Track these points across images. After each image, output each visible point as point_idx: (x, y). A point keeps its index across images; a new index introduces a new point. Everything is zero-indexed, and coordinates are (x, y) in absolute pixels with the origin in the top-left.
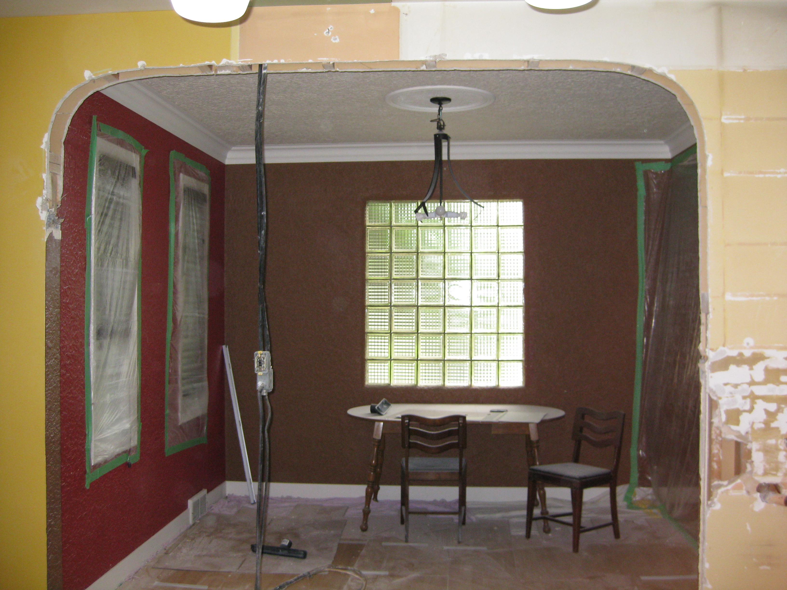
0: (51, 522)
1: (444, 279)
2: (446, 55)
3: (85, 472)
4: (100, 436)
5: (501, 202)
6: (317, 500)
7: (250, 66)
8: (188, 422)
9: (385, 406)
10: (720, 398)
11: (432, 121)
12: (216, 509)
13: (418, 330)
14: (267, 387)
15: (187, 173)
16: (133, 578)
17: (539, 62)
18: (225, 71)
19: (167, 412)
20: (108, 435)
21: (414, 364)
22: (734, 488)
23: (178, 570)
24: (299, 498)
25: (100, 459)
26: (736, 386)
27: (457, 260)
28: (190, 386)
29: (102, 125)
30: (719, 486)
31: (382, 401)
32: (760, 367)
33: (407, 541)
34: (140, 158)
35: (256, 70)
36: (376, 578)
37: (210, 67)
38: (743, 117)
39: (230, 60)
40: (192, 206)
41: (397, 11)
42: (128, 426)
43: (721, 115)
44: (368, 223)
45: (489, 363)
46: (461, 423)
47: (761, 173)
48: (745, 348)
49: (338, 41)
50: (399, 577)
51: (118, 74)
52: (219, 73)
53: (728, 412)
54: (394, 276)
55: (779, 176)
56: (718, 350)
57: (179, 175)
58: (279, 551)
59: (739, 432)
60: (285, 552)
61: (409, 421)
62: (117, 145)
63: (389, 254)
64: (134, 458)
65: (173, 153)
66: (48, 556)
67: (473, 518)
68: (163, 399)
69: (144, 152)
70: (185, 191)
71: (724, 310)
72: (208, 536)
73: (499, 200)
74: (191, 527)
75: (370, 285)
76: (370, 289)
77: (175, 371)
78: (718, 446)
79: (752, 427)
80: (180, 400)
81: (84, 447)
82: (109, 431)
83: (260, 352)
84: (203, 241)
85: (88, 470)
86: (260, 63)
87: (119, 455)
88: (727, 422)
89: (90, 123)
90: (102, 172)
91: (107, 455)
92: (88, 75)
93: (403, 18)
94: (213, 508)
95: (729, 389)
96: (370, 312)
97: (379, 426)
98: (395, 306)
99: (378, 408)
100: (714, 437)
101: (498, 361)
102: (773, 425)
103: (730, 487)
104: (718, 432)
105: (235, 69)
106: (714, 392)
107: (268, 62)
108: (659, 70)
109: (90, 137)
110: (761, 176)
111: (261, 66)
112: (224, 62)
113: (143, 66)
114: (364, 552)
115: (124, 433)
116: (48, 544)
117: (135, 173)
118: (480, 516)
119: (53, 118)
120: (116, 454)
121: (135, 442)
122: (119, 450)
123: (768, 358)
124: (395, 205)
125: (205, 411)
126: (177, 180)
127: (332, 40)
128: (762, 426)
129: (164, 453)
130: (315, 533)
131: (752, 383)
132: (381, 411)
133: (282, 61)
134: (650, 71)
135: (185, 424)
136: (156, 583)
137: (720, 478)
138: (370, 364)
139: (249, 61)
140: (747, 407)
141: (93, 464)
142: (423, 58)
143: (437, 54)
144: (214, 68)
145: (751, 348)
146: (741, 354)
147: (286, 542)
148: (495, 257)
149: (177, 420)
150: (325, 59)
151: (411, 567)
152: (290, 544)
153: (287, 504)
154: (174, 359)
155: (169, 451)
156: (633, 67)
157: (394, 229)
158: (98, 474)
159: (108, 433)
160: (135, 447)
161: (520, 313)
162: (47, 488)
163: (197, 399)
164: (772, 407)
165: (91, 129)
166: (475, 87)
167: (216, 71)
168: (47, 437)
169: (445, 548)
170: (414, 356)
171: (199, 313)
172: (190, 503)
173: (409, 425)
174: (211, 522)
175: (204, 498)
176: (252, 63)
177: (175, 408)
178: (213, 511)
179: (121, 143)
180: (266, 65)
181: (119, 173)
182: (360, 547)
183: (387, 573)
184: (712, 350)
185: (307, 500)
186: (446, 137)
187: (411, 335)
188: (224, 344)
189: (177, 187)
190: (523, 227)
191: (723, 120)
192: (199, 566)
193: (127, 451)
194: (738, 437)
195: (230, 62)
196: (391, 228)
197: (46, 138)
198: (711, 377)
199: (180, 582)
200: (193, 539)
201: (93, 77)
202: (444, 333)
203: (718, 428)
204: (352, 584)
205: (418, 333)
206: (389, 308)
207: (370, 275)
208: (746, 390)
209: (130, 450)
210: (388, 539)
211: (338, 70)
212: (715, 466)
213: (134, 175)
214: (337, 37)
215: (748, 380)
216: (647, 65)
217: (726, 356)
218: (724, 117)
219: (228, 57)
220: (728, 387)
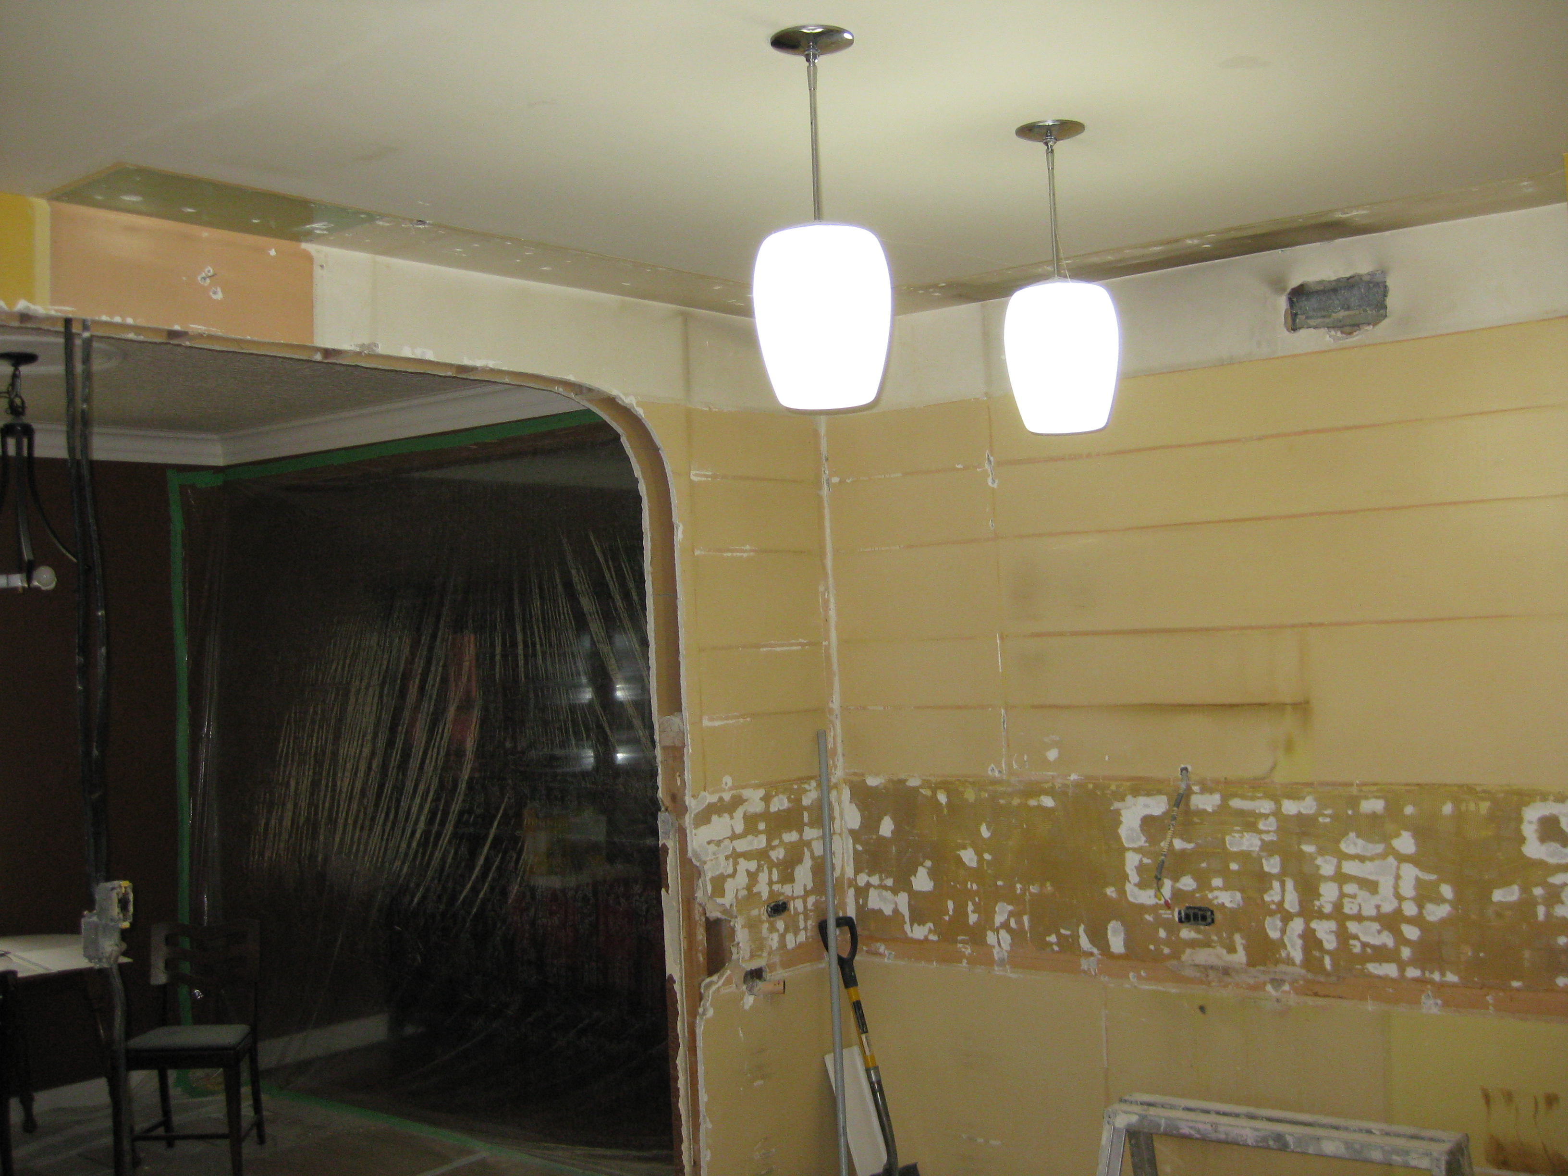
2: (376, 345)
10: (705, 863)
22: (724, 983)
26: (719, 843)
30: (711, 984)
32: (739, 813)
38: (710, 473)
39: (34, 304)
41: (308, 257)
43: (690, 470)
47: (729, 551)
48: (724, 790)
49: (219, 296)
53: (713, 879)
55: (745, 555)
56: (697, 797)
59: (723, 905)
71: (703, 741)
78: (702, 929)
79: (736, 897)
88: (712, 893)
93: (318, 272)
95: (712, 848)
100: (697, 917)
102: (755, 890)
103: (720, 983)
104: (701, 909)
108: (626, 400)
110: (729, 554)
112: (21, 305)
123: (746, 800)
127: (211, 293)
128: (745, 892)
131: (734, 837)
133: (130, 321)
134: (612, 399)
139: (69, 311)
140: (730, 870)
142: (346, 346)
143: (367, 342)
145: (731, 789)
146: (721, 799)
150: (202, 327)
164: (753, 865)
176: (76, 316)
184: (691, 798)
191: (693, 478)
194: (723, 912)
195: (32, 307)
198: (695, 836)
203: (701, 904)
208: (728, 846)
214: (219, 290)
215: (729, 834)
216: (612, 391)
217: (707, 803)
218: (693, 472)
219: (30, 298)
220: (712, 845)
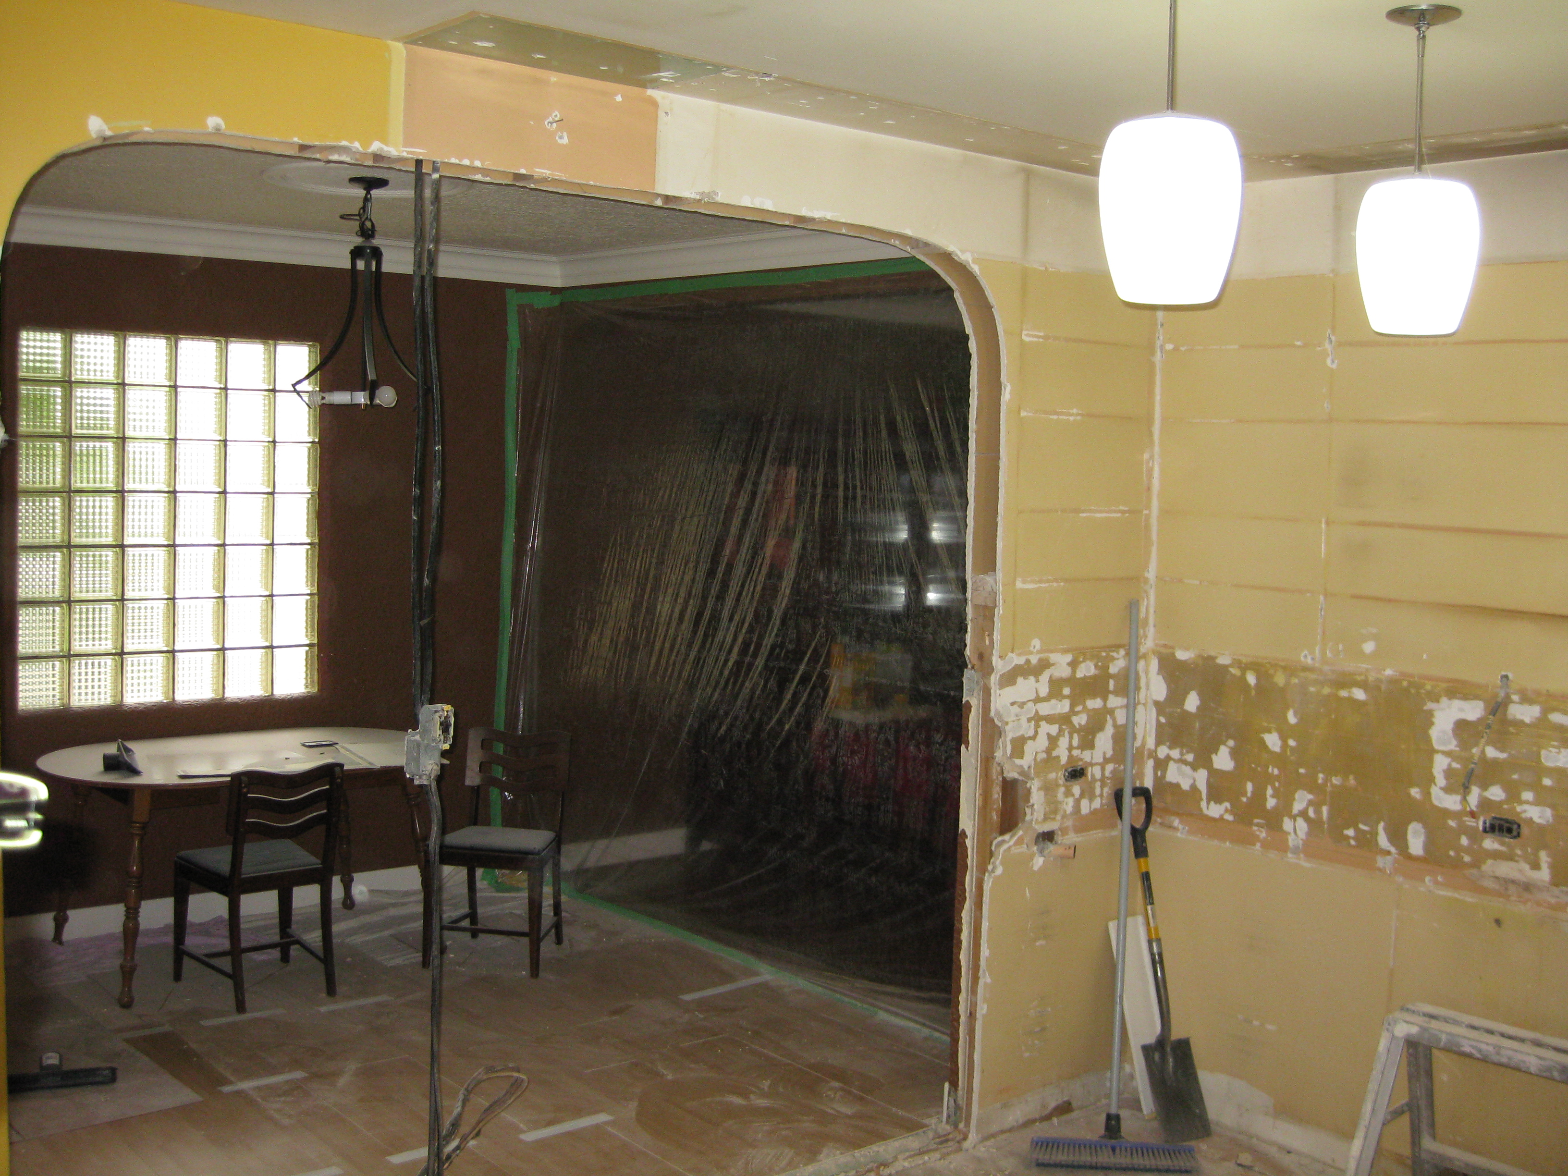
2: (716, 194)
10: (1007, 723)
11: (343, 217)
21: (116, 661)
22: (1015, 843)
26: (1022, 705)
30: (1002, 843)
32: (1045, 677)
38: (1041, 334)
39: (387, 145)
41: (654, 104)
43: (1022, 329)
47: (1055, 413)
48: (1031, 653)
49: (565, 141)
53: (1013, 740)
55: (1072, 418)
56: (1004, 658)
59: (1021, 766)
61: (249, 784)
71: (1014, 603)
79: (1035, 759)
86: (434, 160)
88: (1011, 754)
92: (95, 125)
93: (662, 119)
95: (1015, 710)
101: (272, 648)
102: (1054, 754)
103: (1012, 843)
104: (999, 769)
106: (999, 716)
107: (453, 161)
108: (962, 256)
110: (1055, 417)
112: (376, 146)
113: (217, 127)
123: (1053, 665)
127: (557, 138)
128: (1044, 755)
131: (1038, 700)
132: (131, 761)
133: (478, 164)
139: (420, 153)
140: (1031, 733)
142: (687, 194)
143: (707, 191)
145: (1039, 652)
146: (1028, 661)
150: (546, 171)
164: (1054, 729)
173: (248, 792)
176: (425, 158)
184: (998, 659)
191: (1025, 338)
194: (1020, 774)
195: (386, 148)
198: (998, 696)
201: (106, 133)
203: (999, 764)
208: (1031, 709)
212: (995, 816)
214: (565, 134)
215: (1033, 696)
216: (951, 247)
217: (1013, 665)
218: (1024, 333)
219: (384, 141)
220: (1016, 706)
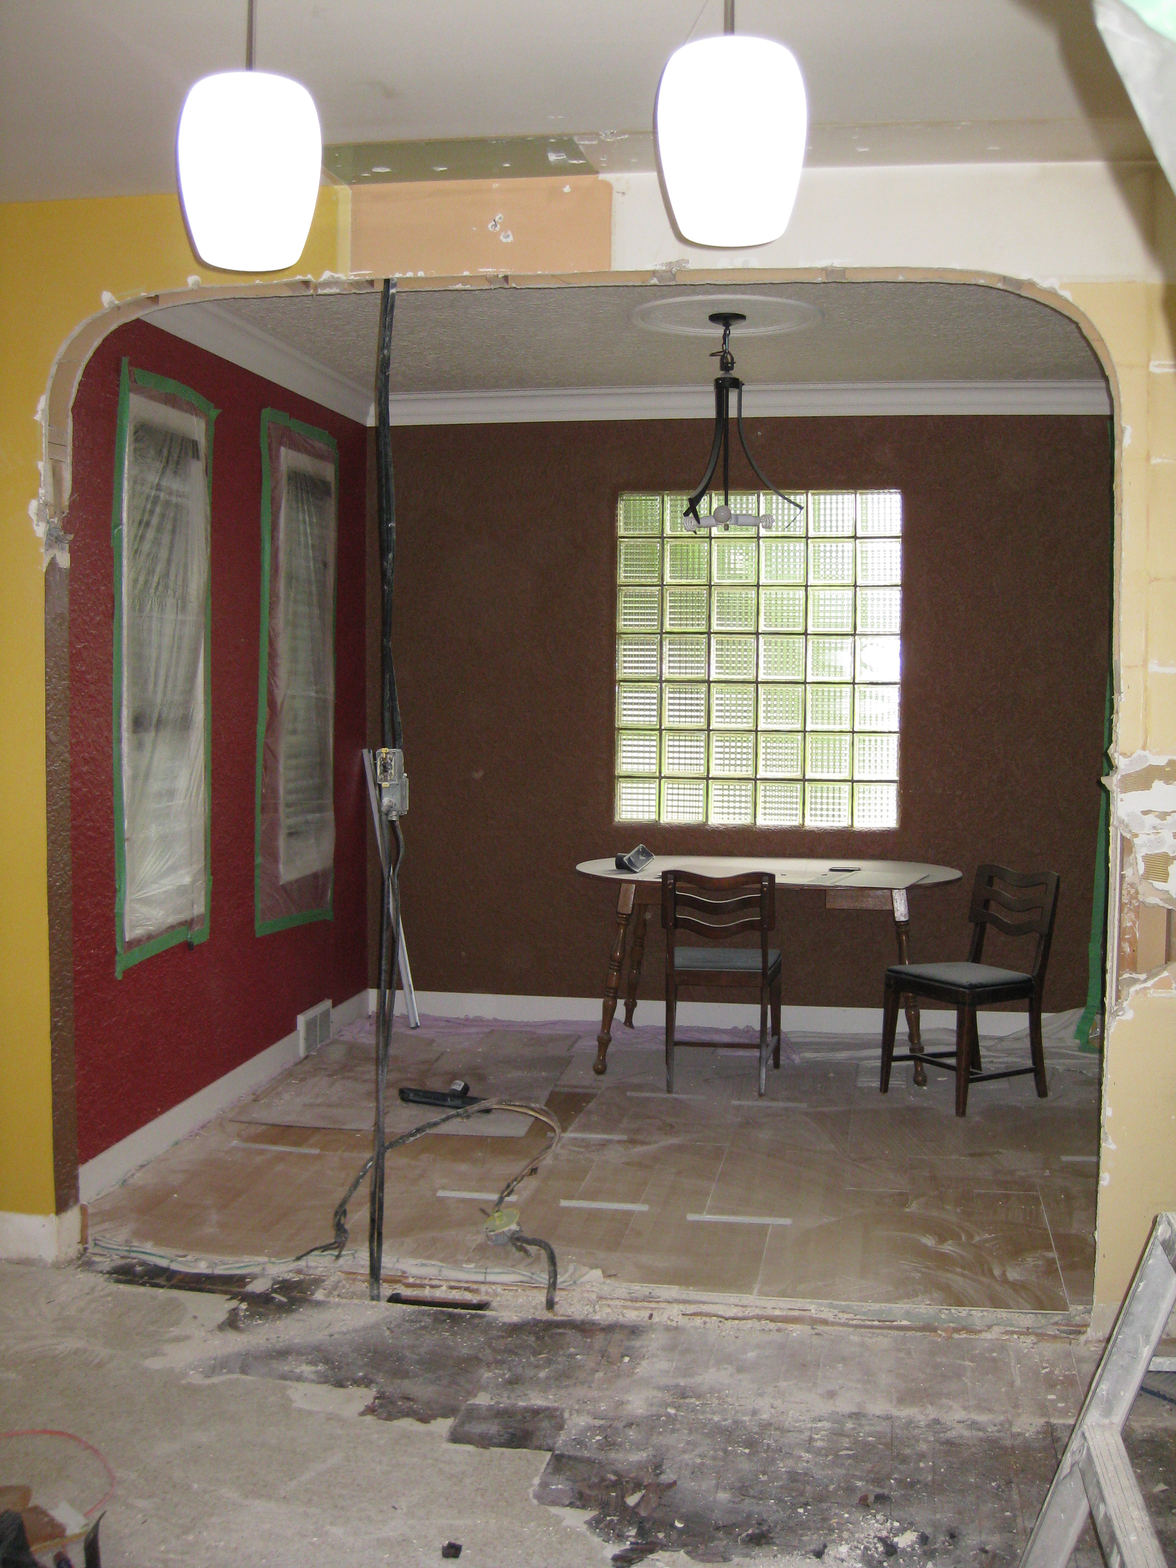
0: (58, 1021)
1: (757, 634)
3: (115, 952)
4: (141, 893)
5: (861, 494)
6: (527, 1024)
7: (371, 283)
8: (296, 881)
9: (642, 858)
10: (1136, 836)
11: (713, 355)
12: (348, 1037)
13: (709, 725)
14: (398, 807)
15: (294, 445)
16: (197, 1134)
17: (844, 270)
18: (331, 288)
19: (259, 860)
20: (154, 893)
21: (703, 785)
22: (1156, 986)
23: (274, 1125)
24: (496, 1020)
25: (139, 932)
26: (1163, 815)
27: (782, 599)
28: (300, 819)
29: (137, 371)
30: (1135, 981)
31: (636, 849)
33: (669, 1091)
34: (207, 424)
35: (380, 287)
36: (604, 1144)
37: (306, 283)
39: (336, 272)
40: (303, 504)
41: (608, 186)
42: (187, 880)
43: (1149, 360)
44: (621, 532)
45: (837, 785)
46: (765, 886)
49: (511, 239)
50: (643, 1143)
51: (157, 296)
52: (320, 292)
53: (1147, 858)
54: (667, 628)
56: (1134, 756)
57: (278, 450)
58: (446, 1100)
59: (1167, 893)
60: (458, 1102)
61: (675, 881)
62: (166, 404)
63: (658, 588)
64: (200, 935)
65: (267, 414)
66: (53, 1076)
67: (796, 1059)
68: (252, 838)
69: (214, 413)
70: (289, 478)
71: (1146, 689)
72: (329, 1076)
73: (859, 491)
74: (300, 1063)
75: (625, 644)
76: (625, 650)
77: (274, 791)
78: (1132, 915)
80: (282, 842)
81: (112, 910)
82: (156, 886)
83: (384, 750)
84: (325, 565)
85: (119, 949)
86: (384, 277)
87: (172, 927)
88: (1146, 876)
89: (118, 371)
90: (139, 454)
91: (151, 925)
92: (107, 298)
93: (617, 198)
94: (343, 1033)
95: (1151, 819)
96: (625, 692)
97: (627, 890)
98: (667, 681)
99: (629, 859)
100: (1125, 900)
101: (853, 781)
103: (1149, 984)
104: (1132, 891)
105: (346, 286)
106: (1127, 826)
107: (398, 275)
108: (1044, 284)
109: (117, 394)
111: (387, 282)
112: (326, 275)
113: (196, 283)
114: (592, 1105)
115: (182, 891)
116: (53, 1057)
117: (197, 450)
118: (809, 1055)
119: (53, 369)
120: (168, 925)
121: (200, 907)
122: (172, 920)
124: (671, 500)
125: (329, 863)
126: (274, 457)
127: (501, 238)
129: (253, 931)
130: (514, 1074)
132: (636, 867)
133: (421, 274)
134: (1031, 284)
135: (290, 883)
136: (235, 1142)
137: (1134, 968)
138: (624, 785)
139: (366, 274)
141: (127, 940)
142: (650, 267)
143: (674, 260)
144: (311, 285)
147: (458, 1086)
148: (849, 593)
149: (277, 877)
150: (490, 270)
151: (669, 1129)
152: (466, 1088)
153: (473, 1030)
154: (270, 768)
155: (263, 927)
156: (1005, 279)
157: (668, 542)
158: (136, 957)
159: (154, 890)
160: (201, 917)
161: (893, 695)
162: (51, 967)
163: (312, 841)
165: (119, 380)
166: (781, 297)
167: (316, 289)
168: (50, 887)
169: (735, 1102)
170: (702, 771)
171: (316, 692)
172: (301, 1020)
173: (674, 889)
174: (337, 1054)
175: (326, 1015)
176: (373, 278)
177: (273, 856)
178: (342, 1039)
179: (171, 401)
180: (396, 280)
181: (169, 452)
182: (587, 1098)
183: (624, 1137)
184: (1124, 755)
185: (510, 1024)
186: (736, 384)
187: (697, 733)
188: (365, 748)
189: (275, 470)
190: (900, 540)
191: (1153, 369)
192: (308, 1119)
193: (186, 922)
194: (1165, 901)
195: (336, 276)
196: (663, 541)
197: (43, 403)
198: (1122, 800)
199: (274, 1142)
200: (302, 1080)
201: (117, 302)
202: (756, 731)
203: (1132, 885)
204: (562, 1151)
205: (709, 730)
206: (658, 684)
207: (625, 625)
209: (192, 920)
210: (639, 1087)
211: (514, 285)
212: (1127, 949)
213: (196, 455)
214: (509, 233)
216: (1024, 276)
217: (1148, 764)
218: (1152, 361)
219: (335, 267)
220: (1150, 817)
